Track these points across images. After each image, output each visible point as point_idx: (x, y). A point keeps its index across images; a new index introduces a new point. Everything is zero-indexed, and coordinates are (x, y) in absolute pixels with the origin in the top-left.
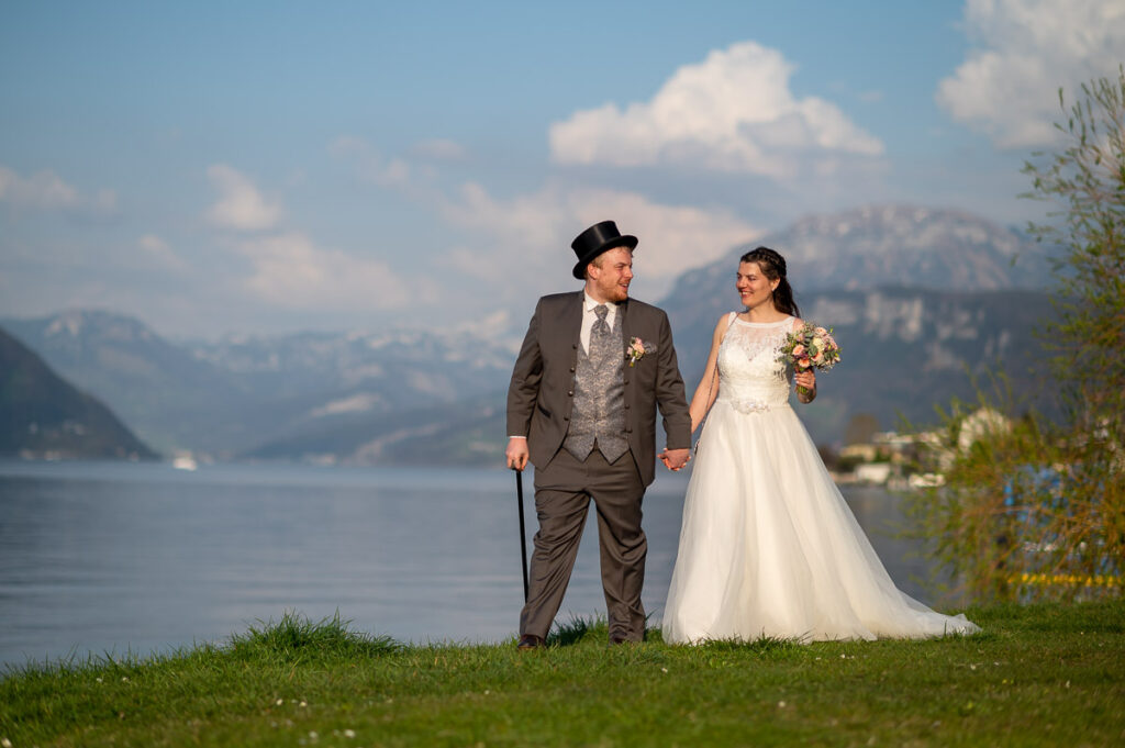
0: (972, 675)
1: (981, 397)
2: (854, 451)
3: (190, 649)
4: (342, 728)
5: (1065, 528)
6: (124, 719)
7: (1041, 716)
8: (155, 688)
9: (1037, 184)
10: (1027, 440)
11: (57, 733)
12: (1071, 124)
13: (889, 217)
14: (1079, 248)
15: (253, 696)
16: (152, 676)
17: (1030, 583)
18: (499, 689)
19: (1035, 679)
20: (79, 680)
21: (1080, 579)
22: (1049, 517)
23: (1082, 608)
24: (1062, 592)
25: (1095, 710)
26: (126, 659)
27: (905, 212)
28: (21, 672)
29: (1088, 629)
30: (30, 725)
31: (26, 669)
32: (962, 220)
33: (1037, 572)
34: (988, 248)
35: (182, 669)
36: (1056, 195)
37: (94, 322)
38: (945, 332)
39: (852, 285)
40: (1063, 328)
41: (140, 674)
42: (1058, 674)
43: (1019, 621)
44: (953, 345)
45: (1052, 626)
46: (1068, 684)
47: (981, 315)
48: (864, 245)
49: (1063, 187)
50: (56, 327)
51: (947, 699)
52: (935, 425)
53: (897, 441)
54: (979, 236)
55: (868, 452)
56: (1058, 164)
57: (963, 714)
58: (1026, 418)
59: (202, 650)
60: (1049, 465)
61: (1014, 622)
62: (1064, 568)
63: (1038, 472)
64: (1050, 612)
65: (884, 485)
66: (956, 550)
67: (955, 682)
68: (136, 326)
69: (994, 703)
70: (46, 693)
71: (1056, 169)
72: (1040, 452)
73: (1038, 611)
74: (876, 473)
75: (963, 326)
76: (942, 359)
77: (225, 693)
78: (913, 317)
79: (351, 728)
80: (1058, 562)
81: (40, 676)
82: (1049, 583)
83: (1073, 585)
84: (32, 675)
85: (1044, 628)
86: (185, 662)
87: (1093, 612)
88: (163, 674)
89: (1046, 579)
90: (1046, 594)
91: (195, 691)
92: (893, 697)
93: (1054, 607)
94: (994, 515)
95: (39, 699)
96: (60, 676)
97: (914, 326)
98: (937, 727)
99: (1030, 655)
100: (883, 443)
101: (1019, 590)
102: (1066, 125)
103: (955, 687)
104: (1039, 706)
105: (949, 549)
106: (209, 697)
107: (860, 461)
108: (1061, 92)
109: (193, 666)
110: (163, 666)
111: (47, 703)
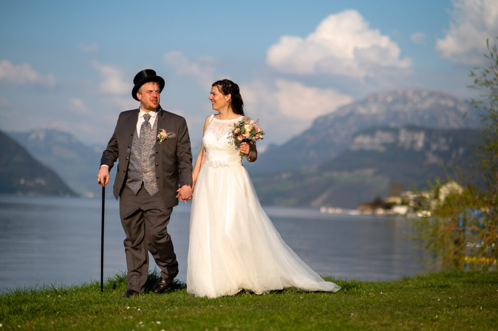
0: (438, 303)
1: (448, 177)
2: (392, 200)
3: (89, 283)
4: (155, 320)
5: (485, 237)
6: (58, 314)
7: (468, 322)
8: (73, 301)
9: (476, 81)
10: (469, 197)
11: (28, 320)
12: (492, 55)
13: (410, 94)
14: (494, 111)
15: (116, 305)
16: (72, 295)
17: (468, 262)
18: (227, 304)
19: (467, 305)
20: (39, 296)
21: (491, 260)
22: (478, 232)
23: (491, 273)
24: (482, 266)
25: (492, 320)
26: (60, 287)
27: (418, 92)
28: (14, 292)
29: (492, 283)
30: (17, 316)
31: (16, 291)
32: (443, 96)
33: (472, 256)
34: (455, 110)
35: (85, 292)
36: (484, 87)
37: (51, 134)
38: (434, 147)
39: (393, 124)
40: (486, 147)
41: (66, 294)
42: (477, 304)
43: (462, 279)
44: (438, 153)
45: (477, 281)
46: (481, 308)
47: (451, 140)
48: (399, 107)
49: (487, 83)
50: (33, 136)
51: (427, 313)
52: (428, 189)
53: (411, 196)
54: (451, 104)
55: (398, 200)
56: (486, 73)
57: (433, 320)
58: (469, 187)
59: (94, 284)
60: (479, 209)
61: (460, 279)
62: (484, 255)
63: (473, 211)
64: (476, 276)
65: (405, 216)
66: (436, 246)
67: (431, 306)
68: (69, 136)
69: (448, 316)
70: (24, 301)
71: (485, 75)
72: (475, 203)
73: (470, 274)
74: (401, 210)
75: (443, 144)
76: (433, 159)
77: (104, 303)
78: (420, 140)
79: (160, 320)
80: (481, 252)
81: (22, 294)
82: (477, 262)
83: (488, 263)
84: (18, 294)
85: (473, 282)
86: (87, 289)
87: (495, 275)
88: (77, 294)
89: (476, 260)
90: (475, 267)
91: (91, 302)
92: (402, 312)
93: (478, 273)
94: (453, 231)
95: (21, 304)
96: (31, 294)
97: (420, 144)
98: (421, 326)
99: (465, 294)
100: (406, 197)
101: (463, 264)
102: (489, 55)
103: (431, 308)
104: (468, 317)
105: (432, 245)
106: (97, 305)
107: (394, 204)
108: (487, 41)
109: (90, 291)
110: (77, 290)
111: (25, 306)
